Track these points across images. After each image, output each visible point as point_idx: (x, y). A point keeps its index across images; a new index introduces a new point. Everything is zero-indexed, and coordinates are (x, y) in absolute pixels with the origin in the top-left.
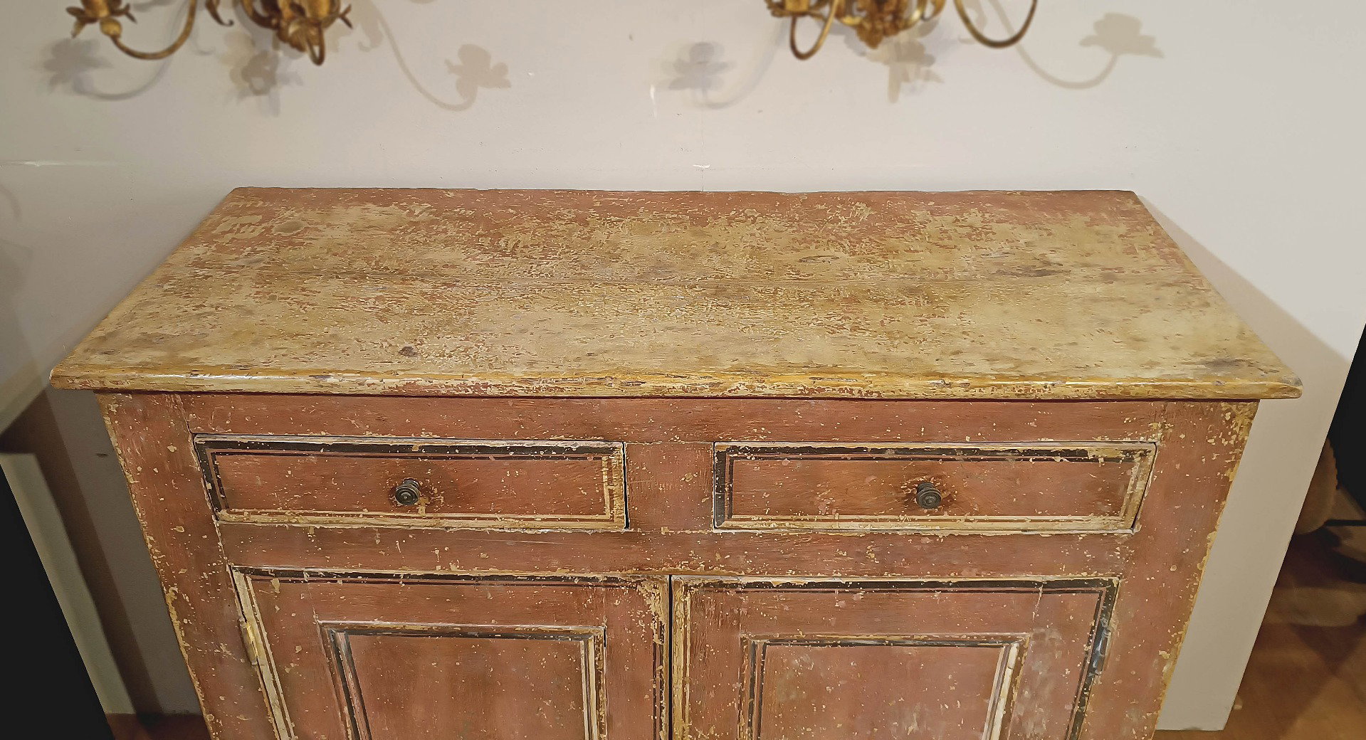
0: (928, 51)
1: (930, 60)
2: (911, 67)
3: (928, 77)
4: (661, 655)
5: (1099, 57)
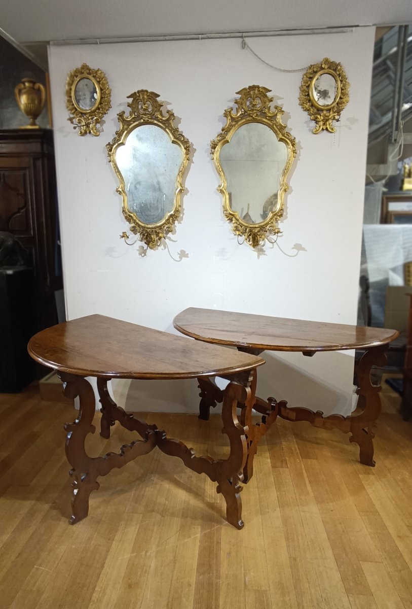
0: (264, 250)
1: (265, 251)
2: (261, 253)
3: (265, 254)
5: (295, 251)
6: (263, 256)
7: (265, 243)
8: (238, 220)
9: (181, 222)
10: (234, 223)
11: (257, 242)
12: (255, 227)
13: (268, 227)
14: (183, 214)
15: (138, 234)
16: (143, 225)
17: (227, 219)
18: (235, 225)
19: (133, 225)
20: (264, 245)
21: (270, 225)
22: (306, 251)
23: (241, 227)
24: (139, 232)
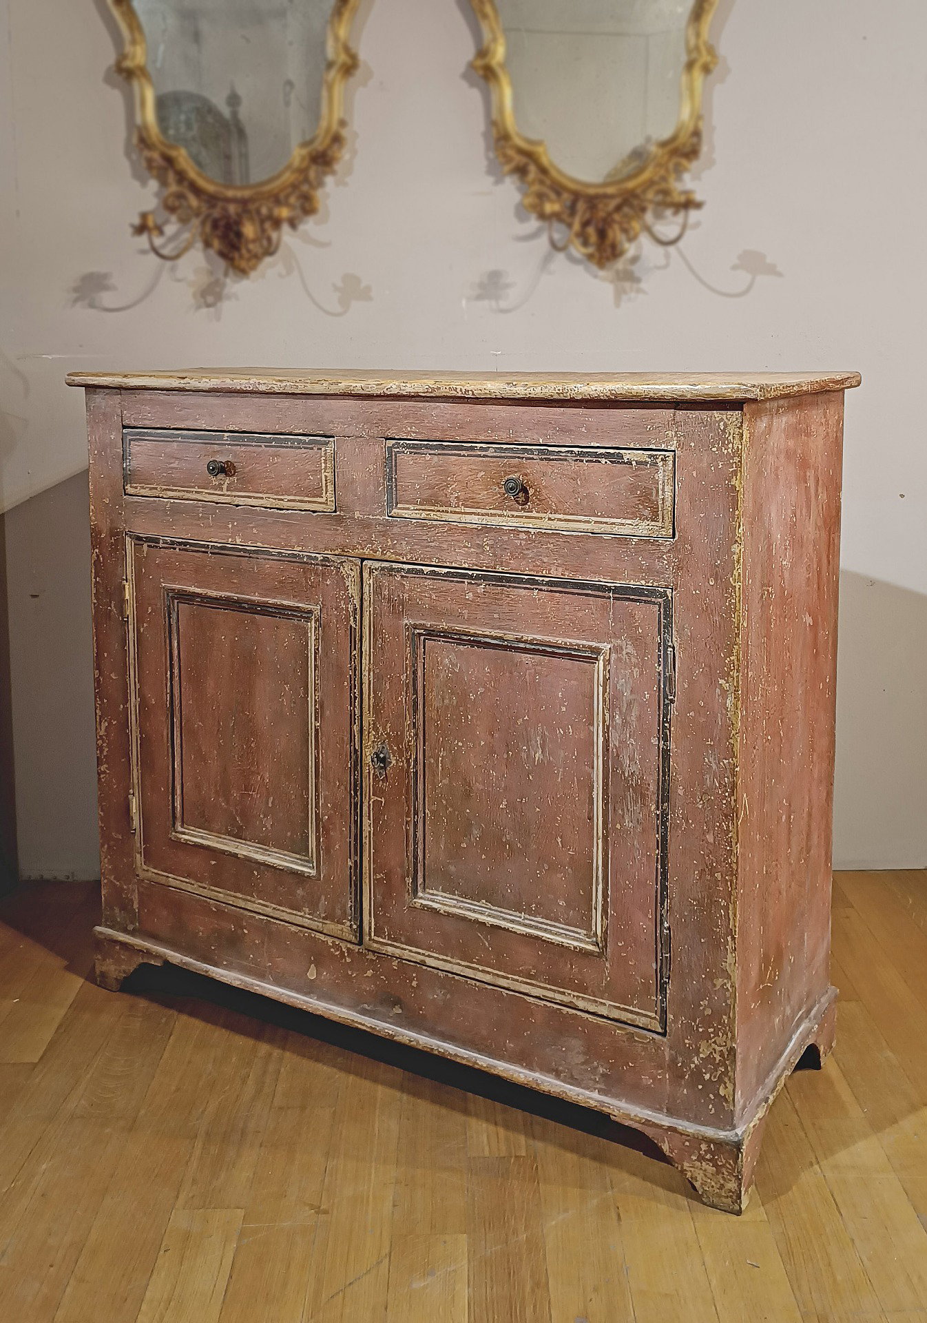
0: (637, 274)
1: (638, 280)
2: (627, 285)
3: (639, 291)
4: (355, 639)
5: (744, 277)
6: (633, 295)
7: (641, 248)
8: (543, 171)
9: (347, 179)
10: (533, 183)
11: (614, 246)
12: (606, 196)
13: (650, 195)
14: (354, 153)
15: (196, 222)
16: (210, 188)
17: (507, 168)
18: (536, 188)
19: (174, 188)
20: (635, 260)
21: (656, 188)
22: (780, 275)
23: (558, 194)
24: (197, 215)
